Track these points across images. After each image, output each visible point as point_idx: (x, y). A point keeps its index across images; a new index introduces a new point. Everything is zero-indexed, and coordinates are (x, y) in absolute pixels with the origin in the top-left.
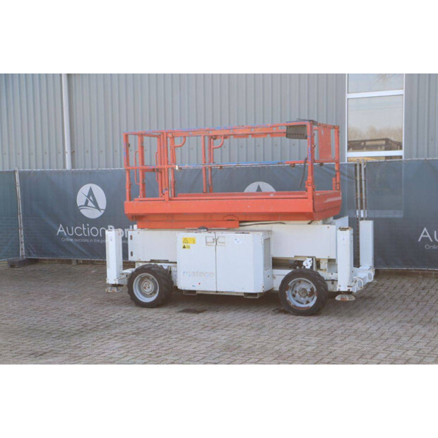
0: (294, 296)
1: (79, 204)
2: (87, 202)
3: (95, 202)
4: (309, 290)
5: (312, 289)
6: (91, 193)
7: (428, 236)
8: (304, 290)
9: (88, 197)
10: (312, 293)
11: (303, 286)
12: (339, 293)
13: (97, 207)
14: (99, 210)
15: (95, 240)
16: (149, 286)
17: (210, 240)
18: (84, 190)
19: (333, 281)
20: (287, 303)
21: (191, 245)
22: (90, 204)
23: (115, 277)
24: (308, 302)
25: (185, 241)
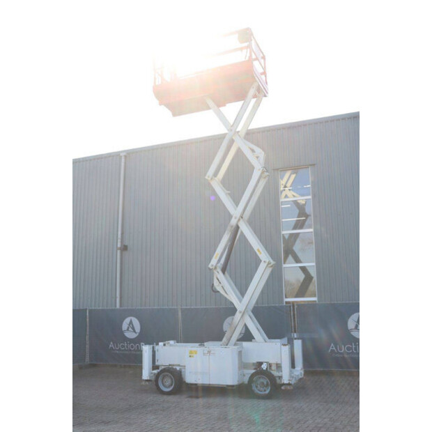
0: (257, 387)
1: (123, 329)
2: (128, 328)
3: (133, 328)
4: (265, 383)
5: (267, 382)
6: (131, 322)
7: (334, 348)
8: (263, 383)
9: (129, 325)
10: (267, 385)
11: (262, 380)
12: (284, 384)
13: (135, 331)
14: (136, 333)
15: (132, 352)
16: (168, 381)
17: (206, 352)
18: (127, 321)
19: (280, 377)
20: (253, 391)
21: (194, 355)
22: (130, 329)
23: (147, 375)
24: (265, 391)
25: (191, 352)
